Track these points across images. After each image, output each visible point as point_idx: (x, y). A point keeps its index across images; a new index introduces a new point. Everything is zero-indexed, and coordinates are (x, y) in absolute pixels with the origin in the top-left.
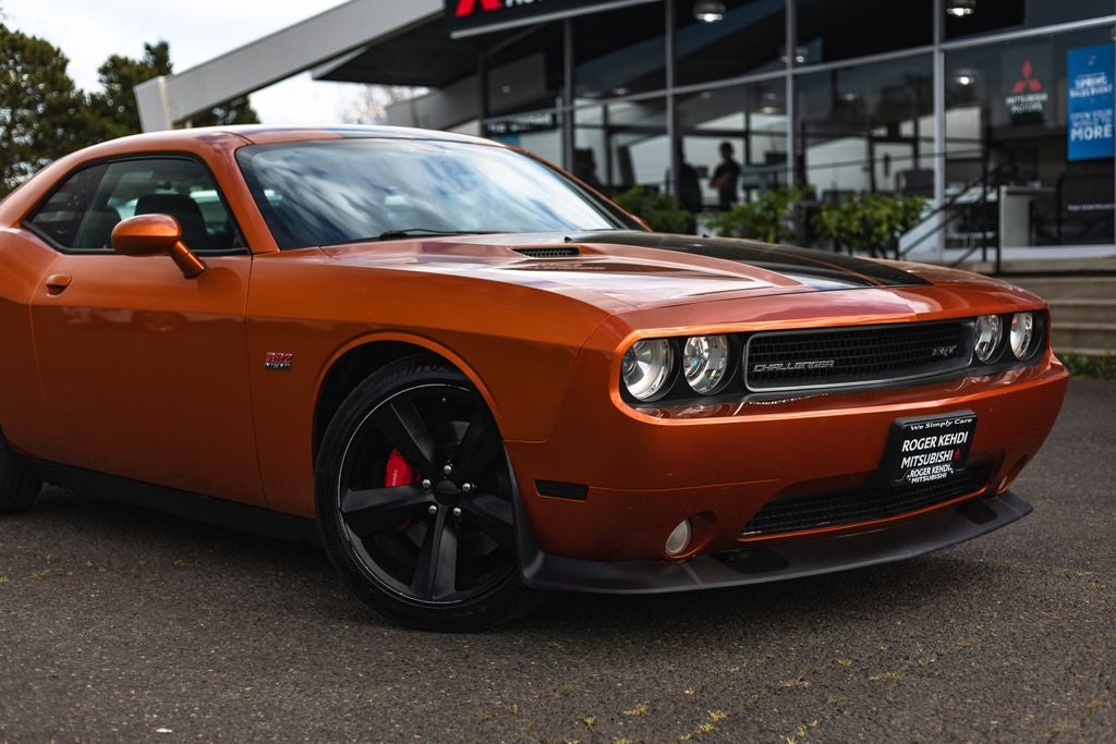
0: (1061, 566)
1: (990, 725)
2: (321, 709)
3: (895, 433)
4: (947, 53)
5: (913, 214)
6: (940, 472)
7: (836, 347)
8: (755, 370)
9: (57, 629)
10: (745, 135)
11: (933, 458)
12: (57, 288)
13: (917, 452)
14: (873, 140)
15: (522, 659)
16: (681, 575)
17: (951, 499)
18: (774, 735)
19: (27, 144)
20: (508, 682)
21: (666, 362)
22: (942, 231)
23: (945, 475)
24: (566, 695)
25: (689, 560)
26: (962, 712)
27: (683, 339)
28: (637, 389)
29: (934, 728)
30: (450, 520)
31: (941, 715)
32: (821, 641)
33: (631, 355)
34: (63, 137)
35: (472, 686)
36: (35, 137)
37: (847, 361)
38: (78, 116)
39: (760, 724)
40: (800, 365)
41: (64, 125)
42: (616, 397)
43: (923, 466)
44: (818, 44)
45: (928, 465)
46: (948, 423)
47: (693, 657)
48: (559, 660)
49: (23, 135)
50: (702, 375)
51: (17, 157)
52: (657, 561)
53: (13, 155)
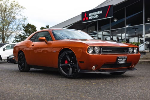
4: (145, 25)
6: (123, 63)
7: (112, 49)
8: (103, 51)
10: (121, 36)
12: (33, 46)
13: (120, 60)
17: (126, 67)
25: (95, 70)
27: (94, 47)
30: (71, 67)
37: (113, 51)
40: (108, 51)
42: (87, 52)
43: (121, 62)
44: (130, 24)
46: (124, 57)
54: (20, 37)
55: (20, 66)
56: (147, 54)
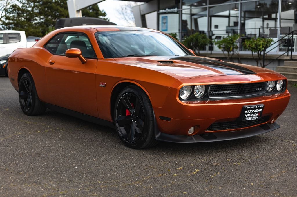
0: (287, 139)
1: (257, 175)
2: (111, 165)
3: (243, 109)
5: (269, 43)
7: (231, 88)
8: (211, 93)
9: (52, 144)
10: (229, 17)
11: (253, 115)
12: (52, 63)
13: (249, 113)
14: (264, 19)
15: (156, 156)
16: (191, 139)
17: (259, 124)
18: (209, 175)
19: (37, 12)
20: (152, 161)
21: (190, 91)
22: (279, 46)
23: (256, 119)
24: (165, 164)
25: (194, 136)
26: (252, 172)
27: (194, 86)
28: (183, 97)
29: (245, 175)
31: (247, 173)
32: (225, 155)
33: (182, 89)
34: (47, 11)
35: (144, 161)
36: (39, 10)
37: (234, 91)
38: (51, 5)
39: (206, 173)
40: (222, 92)
41: (47, 8)
42: (178, 99)
43: (250, 117)
45: (251, 116)
46: (257, 107)
47: (194, 157)
48: (164, 156)
49: (37, 10)
50: (199, 94)
51: (35, 16)
52: (186, 135)
53: (34, 15)
54: (15, 10)
55: (23, 101)
56: (285, 64)
